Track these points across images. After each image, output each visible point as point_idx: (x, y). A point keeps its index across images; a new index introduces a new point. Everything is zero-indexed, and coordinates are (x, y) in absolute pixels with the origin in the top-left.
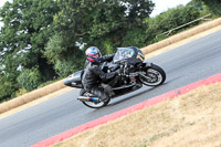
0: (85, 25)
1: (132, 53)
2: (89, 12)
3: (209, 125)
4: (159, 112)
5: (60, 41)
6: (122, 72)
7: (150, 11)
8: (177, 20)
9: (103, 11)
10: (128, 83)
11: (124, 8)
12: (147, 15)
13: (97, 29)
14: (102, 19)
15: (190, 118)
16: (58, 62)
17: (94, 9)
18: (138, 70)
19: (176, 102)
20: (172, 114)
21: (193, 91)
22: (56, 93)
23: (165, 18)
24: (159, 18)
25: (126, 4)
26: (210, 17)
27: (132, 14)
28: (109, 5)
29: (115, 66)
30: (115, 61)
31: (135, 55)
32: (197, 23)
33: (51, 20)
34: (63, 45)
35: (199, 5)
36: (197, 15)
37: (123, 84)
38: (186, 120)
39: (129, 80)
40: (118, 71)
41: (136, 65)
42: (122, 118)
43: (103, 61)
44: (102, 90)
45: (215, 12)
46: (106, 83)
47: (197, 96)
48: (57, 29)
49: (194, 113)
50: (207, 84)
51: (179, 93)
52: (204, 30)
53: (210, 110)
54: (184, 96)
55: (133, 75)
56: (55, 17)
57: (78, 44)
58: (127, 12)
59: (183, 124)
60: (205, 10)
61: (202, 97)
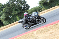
0: (11, 12)
1: (37, 14)
2: (12, 8)
3: (44, 38)
4: (31, 35)
5: (4, 16)
6: (34, 19)
7: (29, 8)
8: (36, 10)
9: (16, 8)
10: (36, 22)
11: (22, 7)
12: (28, 9)
13: (14, 13)
14: (16, 10)
15: (39, 36)
16: (4, 21)
17: (14, 7)
18: (38, 19)
19: (35, 32)
20: (34, 35)
21: (40, 29)
22: (3, 30)
23: (33, 10)
24: (31, 10)
25: (22, 6)
26: (45, 9)
27: (24, 9)
28: (18, 6)
29: (32, 17)
30: (32, 16)
31: (38, 14)
32: (41, 11)
33: (2, 10)
34: (5, 17)
35: (42, 6)
36: (41, 9)
37: (34, 22)
38: (38, 37)
39: (36, 21)
40: (33, 19)
41: (38, 17)
42: (21, 36)
43: (29, 16)
44: (29, 24)
45: (46, 8)
46: (29, 22)
47: (41, 30)
48: (4, 13)
49: (40, 35)
50: (43, 27)
51: (36, 30)
52: (43, 13)
53: (44, 34)
54: (37, 30)
55: (37, 20)
56: (3, 9)
57: (9, 17)
58: (23, 8)
59: (37, 38)
60: (43, 8)
61: (42, 31)
